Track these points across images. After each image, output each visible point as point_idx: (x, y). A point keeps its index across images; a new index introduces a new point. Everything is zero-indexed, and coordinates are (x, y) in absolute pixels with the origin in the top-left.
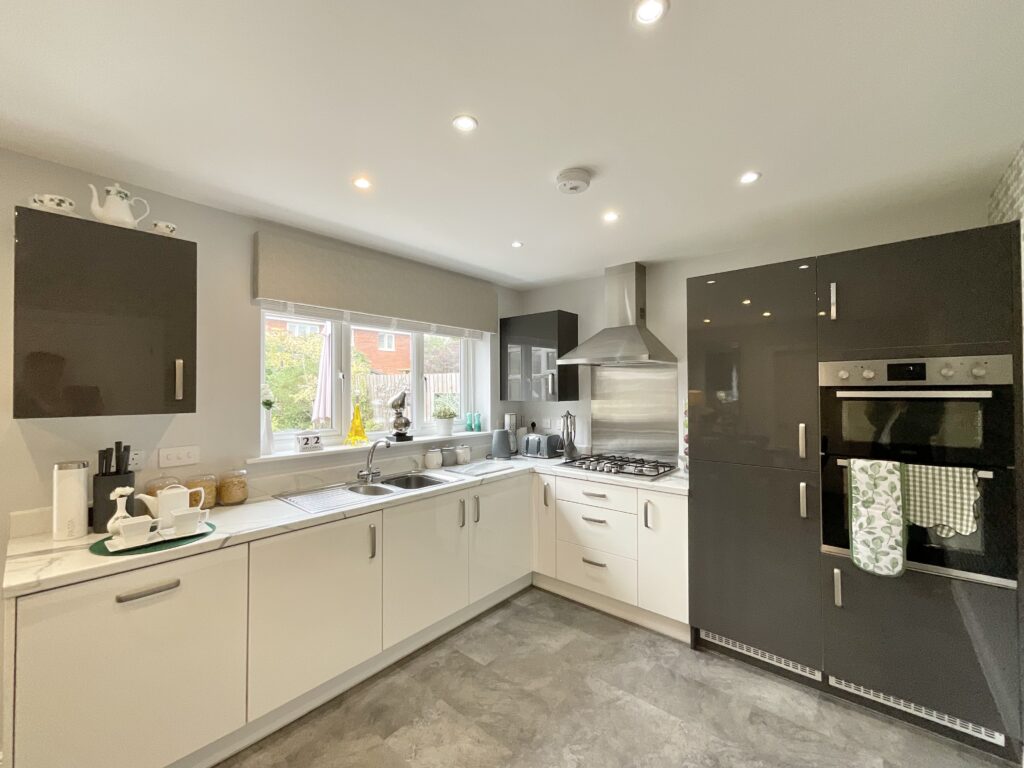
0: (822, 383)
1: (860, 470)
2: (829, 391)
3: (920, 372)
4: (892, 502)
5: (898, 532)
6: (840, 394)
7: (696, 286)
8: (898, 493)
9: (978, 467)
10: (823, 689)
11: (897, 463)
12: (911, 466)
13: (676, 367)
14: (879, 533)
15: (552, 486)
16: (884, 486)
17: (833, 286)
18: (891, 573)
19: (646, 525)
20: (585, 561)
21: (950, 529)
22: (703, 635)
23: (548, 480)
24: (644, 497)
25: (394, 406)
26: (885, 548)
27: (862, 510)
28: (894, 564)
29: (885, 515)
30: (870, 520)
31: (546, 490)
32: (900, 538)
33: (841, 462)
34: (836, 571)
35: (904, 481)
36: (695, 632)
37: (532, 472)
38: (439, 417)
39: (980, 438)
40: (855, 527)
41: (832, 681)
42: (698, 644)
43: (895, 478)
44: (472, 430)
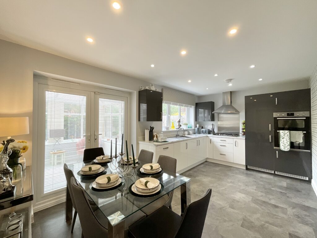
0: (274, 116)
1: (282, 132)
2: (276, 118)
3: (293, 114)
4: (288, 138)
5: (289, 143)
6: (278, 119)
7: (247, 98)
8: (289, 136)
9: (303, 131)
10: (274, 175)
11: (289, 131)
12: (291, 131)
13: (239, 114)
14: (285, 143)
15: (212, 139)
16: (286, 135)
17: (276, 99)
18: (288, 150)
19: (236, 146)
20: (221, 154)
21: (298, 142)
22: (248, 167)
23: (211, 138)
24: (235, 140)
25: (178, 122)
26: (286, 146)
27: (282, 140)
28: (288, 149)
29: (286, 140)
30: (283, 141)
31: (211, 140)
32: (289, 144)
33: (278, 131)
34: (277, 152)
35: (290, 134)
36: (246, 166)
37: (207, 136)
38: (185, 125)
39: (304, 126)
40: (281, 142)
41: (276, 173)
42: (247, 169)
43: (288, 134)
44: (189, 128)
